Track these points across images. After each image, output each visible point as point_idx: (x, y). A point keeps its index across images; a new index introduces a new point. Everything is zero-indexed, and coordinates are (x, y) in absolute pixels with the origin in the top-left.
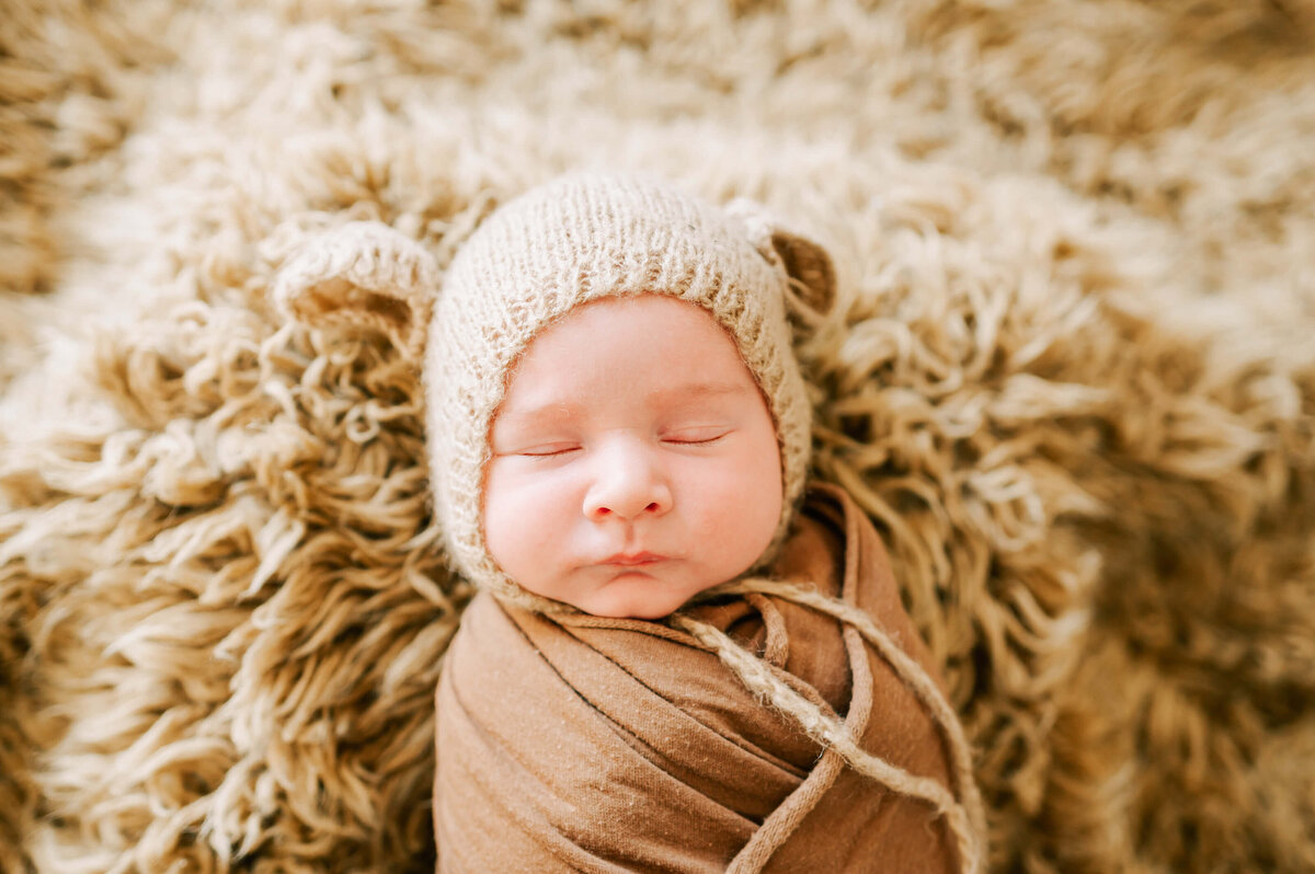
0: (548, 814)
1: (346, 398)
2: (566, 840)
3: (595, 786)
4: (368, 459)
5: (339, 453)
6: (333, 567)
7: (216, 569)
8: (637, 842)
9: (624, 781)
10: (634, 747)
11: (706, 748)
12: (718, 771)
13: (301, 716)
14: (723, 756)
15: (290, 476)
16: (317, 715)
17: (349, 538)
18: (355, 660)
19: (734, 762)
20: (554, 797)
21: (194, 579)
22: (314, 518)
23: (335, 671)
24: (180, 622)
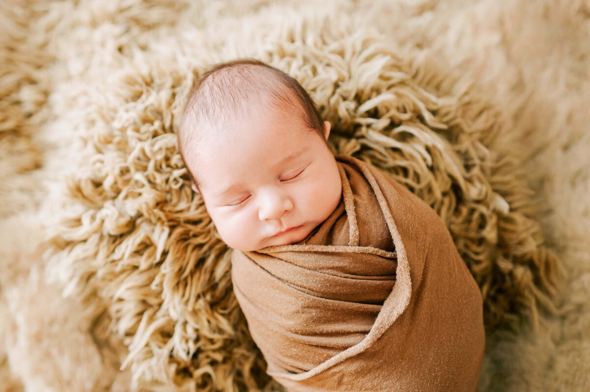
0: (284, 328)
1: (167, 173)
2: (295, 334)
3: (298, 312)
4: (183, 194)
5: (172, 195)
6: (185, 240)
7: (142, 255)
8: (322, 326)
9: (308, 307)
10: (308, 294)
11: (337, 284)
12: (345, 290)
13: (192, 299)
14: (344, 284)
15: (156, 211)
16: (198, 297)
17: (186, 227)
18: (205, 272)
19: (350, 285)
20: (284, 320)
21: (135, 261)
22: (171, 223)
23: (199, 278)
24: (136, 279)
